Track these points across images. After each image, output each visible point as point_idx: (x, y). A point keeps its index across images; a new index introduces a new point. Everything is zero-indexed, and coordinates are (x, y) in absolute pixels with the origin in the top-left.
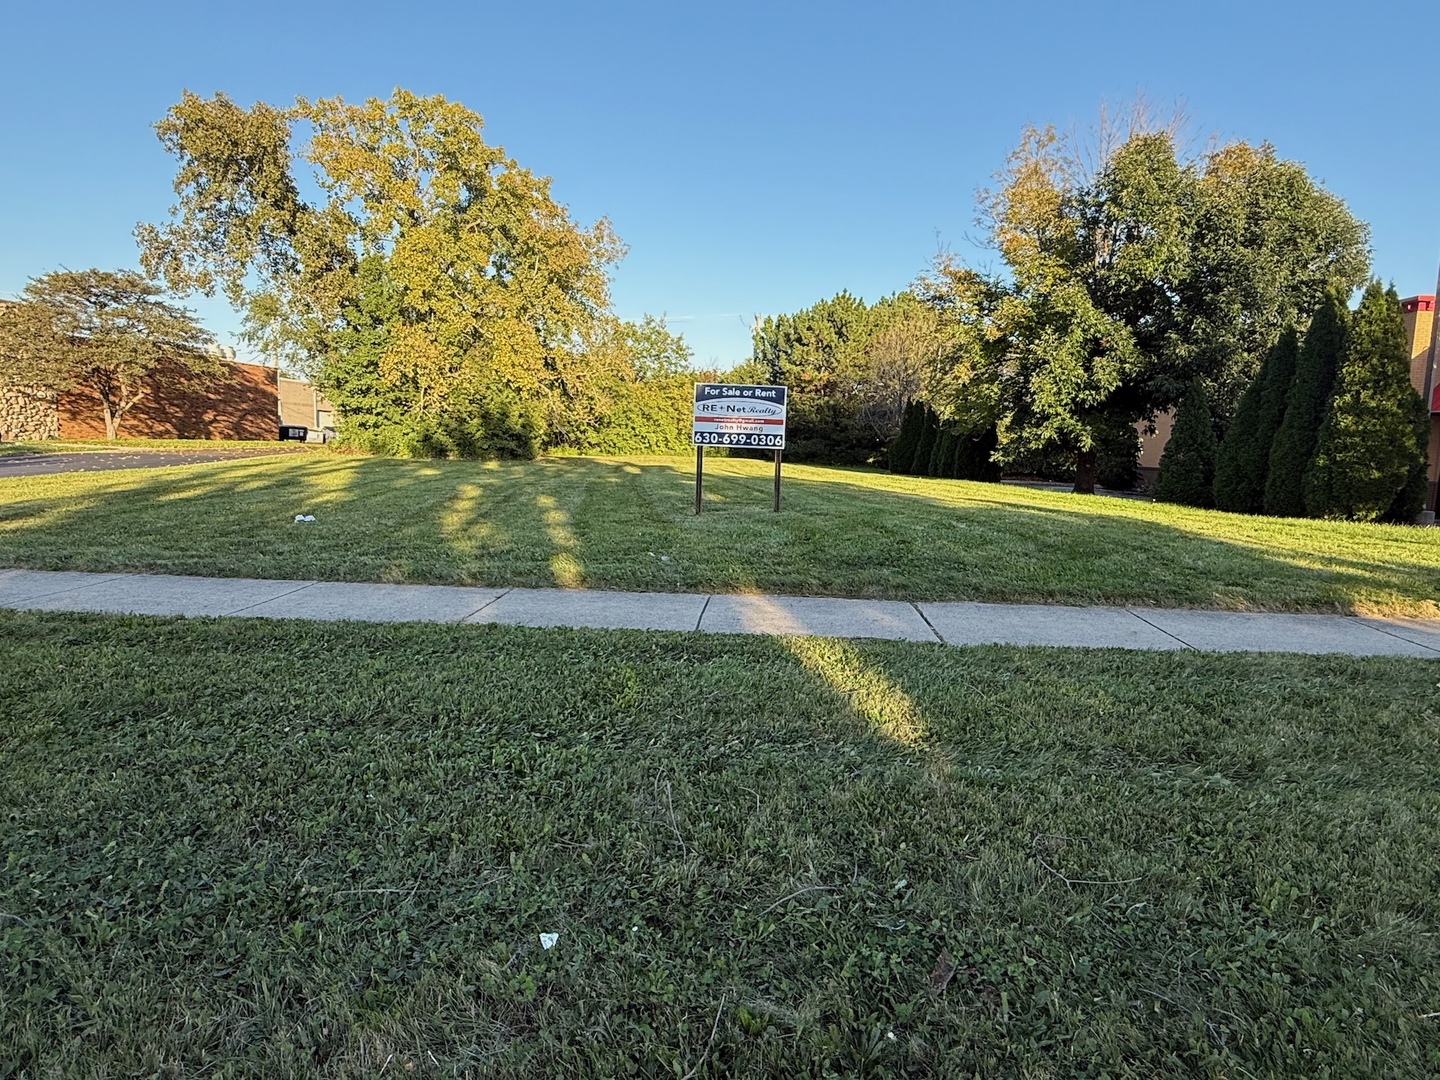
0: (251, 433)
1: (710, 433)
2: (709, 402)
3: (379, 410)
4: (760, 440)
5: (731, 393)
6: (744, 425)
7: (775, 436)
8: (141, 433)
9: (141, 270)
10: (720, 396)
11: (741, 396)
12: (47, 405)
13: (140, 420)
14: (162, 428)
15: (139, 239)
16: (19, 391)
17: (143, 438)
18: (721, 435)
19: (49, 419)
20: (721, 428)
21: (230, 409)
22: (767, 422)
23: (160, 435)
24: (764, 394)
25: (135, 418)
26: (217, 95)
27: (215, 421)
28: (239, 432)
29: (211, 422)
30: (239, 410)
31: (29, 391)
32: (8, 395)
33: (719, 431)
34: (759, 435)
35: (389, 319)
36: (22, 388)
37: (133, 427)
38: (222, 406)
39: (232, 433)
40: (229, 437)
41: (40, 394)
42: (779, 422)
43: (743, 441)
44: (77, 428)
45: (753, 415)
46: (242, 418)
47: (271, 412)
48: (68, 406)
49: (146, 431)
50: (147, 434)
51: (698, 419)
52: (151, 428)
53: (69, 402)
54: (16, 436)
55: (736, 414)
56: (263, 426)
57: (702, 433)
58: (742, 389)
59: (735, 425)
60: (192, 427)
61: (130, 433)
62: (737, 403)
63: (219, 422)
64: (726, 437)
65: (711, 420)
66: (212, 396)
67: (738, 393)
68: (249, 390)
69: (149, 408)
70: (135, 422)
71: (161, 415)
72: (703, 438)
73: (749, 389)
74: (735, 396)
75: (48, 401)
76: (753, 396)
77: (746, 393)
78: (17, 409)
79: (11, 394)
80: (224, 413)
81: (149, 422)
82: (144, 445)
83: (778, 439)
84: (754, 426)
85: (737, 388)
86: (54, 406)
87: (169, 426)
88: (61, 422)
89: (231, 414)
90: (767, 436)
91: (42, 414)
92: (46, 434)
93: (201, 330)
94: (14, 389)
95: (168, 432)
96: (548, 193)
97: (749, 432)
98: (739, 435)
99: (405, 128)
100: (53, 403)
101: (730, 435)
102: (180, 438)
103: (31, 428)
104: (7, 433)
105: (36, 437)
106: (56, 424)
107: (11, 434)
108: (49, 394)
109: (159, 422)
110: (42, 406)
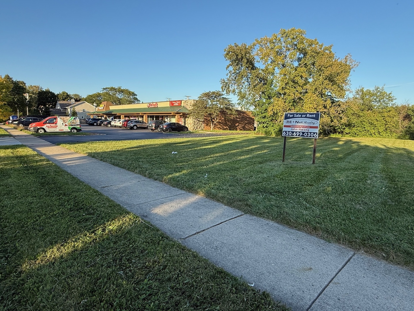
0: (247, 129)
1: (289, 132)
2: (289, 120)
3: (267, 123)
4: (308, 134)
5: (297, 116)
6: (301, 129)
7: (314, 133)
8: (221, 129)
9: (221, 90)
10: (293, 117)
11: (301, 117)
12: (202, 123)
13: (221, 126)
14: (225, 128)
15: (221, 82)
16: (197, 120)
17: (221, 130)
18: (293, 132)
19: (202, 126)
20: (293, 130)
21: (242, 123)
22: (311, 127)
23: (225, 129)
24: (310, 116)
25: (220, 125)
26: (235, 44)
27: (238, 126)
28: (244, 129)
29: (237, 126)
30: (244, 123)
31: (199, 119)
32: (195, 121)
33: (292, 131)
34: (307, 133)
35: (274, 97)
36: (197, 119)
37: (219, 127)
38: (240, 122)
39: (242, 129)
40: (241, 130)
41: (201, 120)
42: (317, 127)
43: (301, 135)
44: (207, 128)
45: (306, 125)
46: (245, 125)
47: (252, 123)
48: (206, 123)
49: (222, 128)
50: (222, 129)
51: (285, 126)
52: (223, 127)
53: (206, 122)
54: (196, 129)
55: (299, 124)
56: (250, 127)
57: (286, 131)
58: (302, 114)
59: (298, 129)
60: (232, 127)
61: (218, 129)
62: (300, 120)
63: (239, 126)
64: (295, 133)
65: (289, 126)
66: (238, 119)
67: (300, 116)
68: (247, 118)
69: (223, 123)
70: (220, 126)
71: (226, 124)
72: (286, 133)
73: (304, 114)
74: (299, 117)
75: (202, 122)
76: (306, 117)
77: (303, 116)
78: (196, 124)
79: (195, 120)
80: (240, 124)
81: (223, 126)
82: (221, 131)
83: (315, 134)
84: (305, 129)
85: (300, 114)
86: (203, 123)
87: (227, 127)
88: (204, 126)
89: (243, 124)
90: (311, 133)
91: (201, 124)
92: (201, 129)
93: (232, 103)
94: (196, 119)
95: (227, 128)
96: (331, 50)
97: (303, 131)
98: (299, 132)
99: (282, 40)
100: (203, 122)
101: (296, 132)
102: (229, 130)
103: (198, 128)
104: (194, 129)
105: (199, 129)
106: (203, 127)
107: (195, 129)
108: (203, 120)
109: (225, 126)
110: (201, 123)
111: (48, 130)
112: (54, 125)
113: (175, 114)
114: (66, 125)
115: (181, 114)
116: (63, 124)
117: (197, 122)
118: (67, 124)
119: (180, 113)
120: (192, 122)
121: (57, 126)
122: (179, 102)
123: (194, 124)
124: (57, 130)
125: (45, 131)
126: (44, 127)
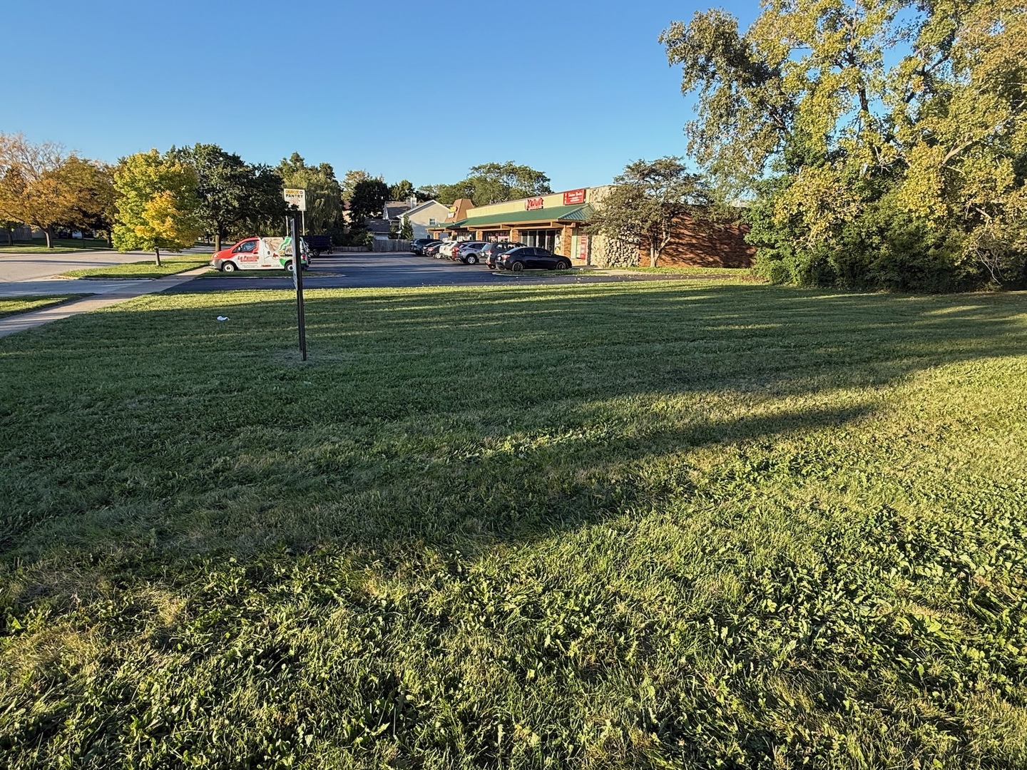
8: (695, 263)
12: (633, 246)
13: (695, 254)
14: (711, 260)
16: (618, 239)
17: (697, 265)
19: (633, 255)
23: (708, 265)
25: (692, 252)
31: (624, 238)
32: (611, 241)
36: (620, 237)
37: (691, 259)
41: (630, 240)
48: (647, 246)
49: (699, 261)
50: (699, 263)
52: (702, 259)
53: (648, 244)
54: (613, 265)
61: (687, 263)
69: (703, 246)
70: (692, 255)
71: (712, 250)
75: (635, 244)
78: (615, 248)
79: (613, 240)
81: (702, 256)
82: (697, 269)
86: (638, 247)
87: (717, 258)
88: (641, 256)
91: (629, 251)
92: (630, 264)
94: (616, 237)
95: (715, 262)
100: (637, 245)
102: (725, 267)
103: (622, 260)
104: (608, 262)
105: (624, 265)
106: (637, 258)
107: (610, 264)
108: (635, 239)
109: (710, 255)
110: (630, 247)
111: (241, 266)
112: (252, 255)
113: (560, 226)
114: (275, 256)
115: (572, 226)
116: (269, 253)
117: (618, 245)
118: (276, 253)
119: (570, 224)
120: (603, 244)
121: (258, 258)
122: (580, 194)
123: (608, 251)
124: (258, 266)
125: (236, 268)
126: (234, 259)
